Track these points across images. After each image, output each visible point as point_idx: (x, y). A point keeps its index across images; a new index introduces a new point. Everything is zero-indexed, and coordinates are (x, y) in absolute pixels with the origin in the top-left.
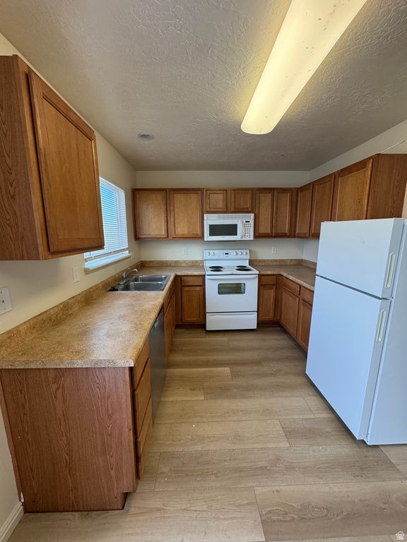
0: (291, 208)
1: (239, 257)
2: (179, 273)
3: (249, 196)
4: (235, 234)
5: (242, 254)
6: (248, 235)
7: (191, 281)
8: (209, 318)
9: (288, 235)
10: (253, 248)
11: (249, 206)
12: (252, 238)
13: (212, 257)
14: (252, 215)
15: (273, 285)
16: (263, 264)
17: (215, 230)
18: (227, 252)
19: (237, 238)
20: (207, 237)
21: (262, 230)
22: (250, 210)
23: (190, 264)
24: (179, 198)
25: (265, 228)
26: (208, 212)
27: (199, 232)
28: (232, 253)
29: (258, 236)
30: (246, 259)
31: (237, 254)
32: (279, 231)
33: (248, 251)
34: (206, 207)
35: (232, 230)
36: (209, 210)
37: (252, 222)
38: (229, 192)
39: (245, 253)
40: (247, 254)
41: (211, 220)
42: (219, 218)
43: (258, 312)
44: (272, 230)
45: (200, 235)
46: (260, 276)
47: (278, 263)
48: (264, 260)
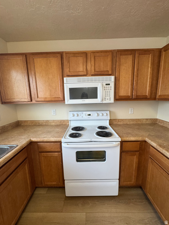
0: (153, 70)
1: (100, 117)
2: (34, 139)
3: (109, 59)
4: (96, 97)
5: (103, 115)
6: (108, 98)
7: (48, 147)
8: (67, 184)
9: (149, 97)
10: (112, 109)
11: (109, 68)
12: (112, 101)
13: (76, 118)
14: (113, 78)
15: (136, 151)
16: (122, 123)
17: (75, 93)
18: (89, 113)
19: (98, 101)
20: (68, 101)
21: (123, 93)
22: (110, 73)
23: (58, 124)
24: (39, 62)
25: (125, 91)
26: (68, 76)
27: (61, 96)
28: (94, 114)
29: (118, 98)
30: (107, 120)
31: (98, 115)
32: (139, 94)
33: (108, 112)
34: (66, 70)
35: (92, 93)
36: (69, 74)
37: (112, 85)
38: (89, 55)
39: (105, 115)
40: (107, 114)
41: (71, 83)
42: (79, 81)
43: (119, 179)
44: (132, 92)
45: (62, 99)
46: (122, 143)
47: (135, 123)
48: (122, 120)
